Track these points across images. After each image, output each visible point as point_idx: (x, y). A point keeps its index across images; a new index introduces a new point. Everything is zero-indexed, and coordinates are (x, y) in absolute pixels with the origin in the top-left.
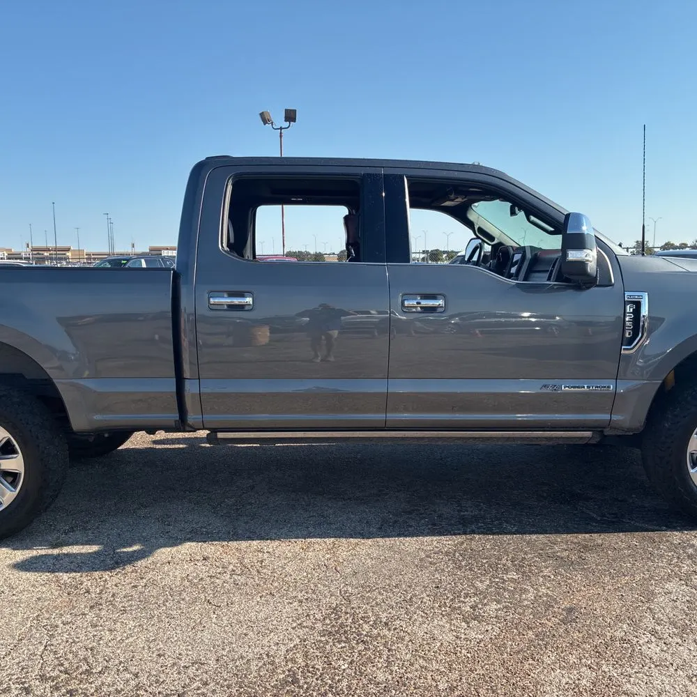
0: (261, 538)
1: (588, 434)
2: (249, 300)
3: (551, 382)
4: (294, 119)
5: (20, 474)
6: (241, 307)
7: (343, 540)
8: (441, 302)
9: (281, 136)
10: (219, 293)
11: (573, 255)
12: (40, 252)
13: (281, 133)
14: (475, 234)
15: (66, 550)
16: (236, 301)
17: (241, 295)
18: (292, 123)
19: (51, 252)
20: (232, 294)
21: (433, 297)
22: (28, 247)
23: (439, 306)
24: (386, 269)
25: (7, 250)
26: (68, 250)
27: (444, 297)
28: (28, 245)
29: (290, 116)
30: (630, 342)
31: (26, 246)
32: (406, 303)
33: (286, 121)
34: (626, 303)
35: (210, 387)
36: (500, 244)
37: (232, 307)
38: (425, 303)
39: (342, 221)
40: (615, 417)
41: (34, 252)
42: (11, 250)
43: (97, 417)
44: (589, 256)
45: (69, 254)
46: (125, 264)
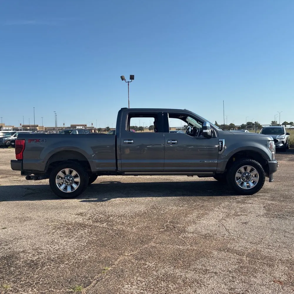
0: (135, 197)
1: (212, 173)
2: (132, 141)
3: (202, 160)
4: (133, 79)
5: (79, 182)
6: (131, 143)
7: (154, 197)
8: (176, 142)
9: (128, 85)
10: (126, 140)
11: (204, 131)
12: (26, 127)
13: (128, 84)
14: (188, 124)
15: (90, 199)
16: (130, 141)
17: (131, 140)
18: (132, 80)
19: (30, 127)
20: (129, 140)
21: (175, 140)
22: (21, 125)
23: (176, 143)
24: (164, 134)
25: (12, 127)
26: (37, 126)
27: (177, 140)
28: (21, 124)
29: (132, 77)
30: (221, 151)
31: (20, 125)
32: (168, 142)
33: (130, 79)
34: (219, 142)
35: (123, 161)
36: (195, 127)
37: (128, 143)
38: (173, 142)
39: (153, 123)
40: (218, 168)
41: (23, 127)
42: (14, 126)
43: (98, 168)
44: (208, 131)
45: (38, 128)
46: (70, 132)
